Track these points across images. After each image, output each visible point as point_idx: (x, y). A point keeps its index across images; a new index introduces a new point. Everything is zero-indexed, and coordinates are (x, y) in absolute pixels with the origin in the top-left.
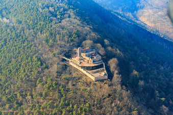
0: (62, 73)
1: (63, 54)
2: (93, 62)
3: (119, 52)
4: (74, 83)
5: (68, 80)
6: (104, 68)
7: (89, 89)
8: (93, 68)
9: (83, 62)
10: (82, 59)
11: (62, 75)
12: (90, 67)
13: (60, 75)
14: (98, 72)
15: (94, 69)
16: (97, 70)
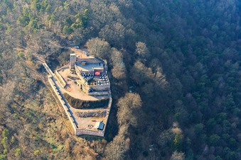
0: (28, 97)
1: (47, 55)
2: (91, 91)
3: (159, 74)
4: (40, 126)
5: (33, 115)
6: (108, 110)
7: (60, 147)
8: (85, 105)
9: (73, 86)
10: (72, 78)
11: (28, 101)
12: (78, 101)
13: (23, 101)
14: (91, 115)
15: (85, 108)
16: (91, 111)
